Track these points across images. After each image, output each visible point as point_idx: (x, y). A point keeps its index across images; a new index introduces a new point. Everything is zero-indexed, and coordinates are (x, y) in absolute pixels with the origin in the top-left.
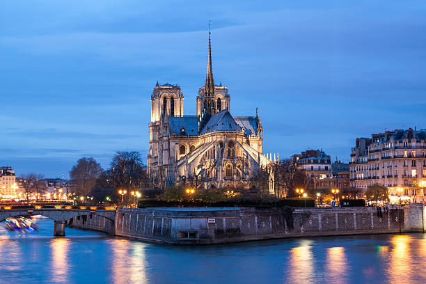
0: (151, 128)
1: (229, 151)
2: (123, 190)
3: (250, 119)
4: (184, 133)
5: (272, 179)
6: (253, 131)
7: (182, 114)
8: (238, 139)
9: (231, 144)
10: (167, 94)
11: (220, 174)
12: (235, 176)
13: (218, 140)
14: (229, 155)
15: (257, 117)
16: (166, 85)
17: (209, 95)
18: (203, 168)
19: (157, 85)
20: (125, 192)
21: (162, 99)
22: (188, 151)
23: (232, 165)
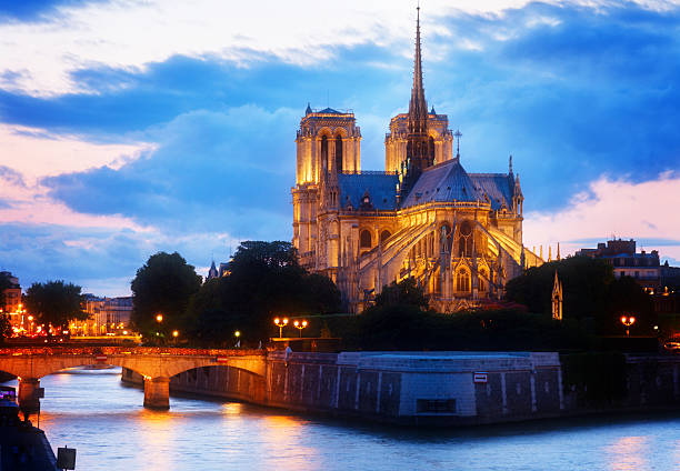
0: (297, 197)
1: (462, 242)
2: (281, 317)
3: (498, 179)
4: (369, 207)
5: (557, 297)
6: (504, 202)
7: (359, 169)
8: (480, 218)
9: (467, 227)
10: (328, 130)
11: (446, 285)
12: (476, 291)
13: (440, 219)
14: (461, 249)
15: (511, 174)
16: (328, 111)
17: (417, 131)
18: (412, 274)
19: (309, 111)
20: (286, 321)
21: (318, 139)
22: (376, 241)
23: (468, 269)
